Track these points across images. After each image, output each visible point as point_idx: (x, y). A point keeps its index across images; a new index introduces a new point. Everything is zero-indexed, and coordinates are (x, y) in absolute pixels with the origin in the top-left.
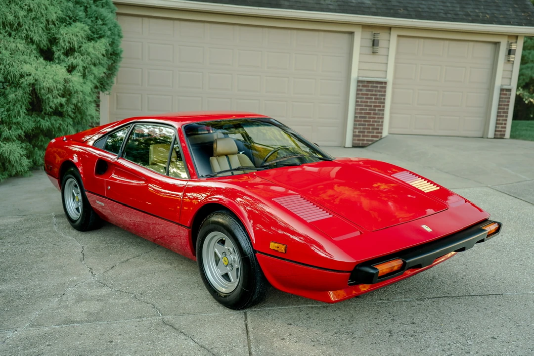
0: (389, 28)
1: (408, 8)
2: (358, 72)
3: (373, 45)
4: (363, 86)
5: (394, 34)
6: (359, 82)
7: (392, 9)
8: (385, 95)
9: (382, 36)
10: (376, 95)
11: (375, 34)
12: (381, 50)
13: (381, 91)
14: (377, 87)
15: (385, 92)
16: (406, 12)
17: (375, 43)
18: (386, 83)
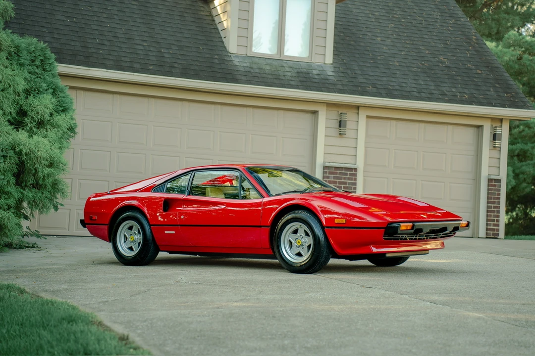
0: (358, 107)
1: (378, 86)
2: (324, 156)
3: (340, 126)
4: (330, 173)
5: (363, 114)
6: (325, 168)
7: (359, 86)
8: (355, 184)
9: (350, 116)
10: (345, 183)
11: (341, 113)
12: (349, 133)
13: (351, 179)
14: (346, 174)
15: (355, 179)
16: (375, 90)
17: (341, 124)
18: (356, 170)
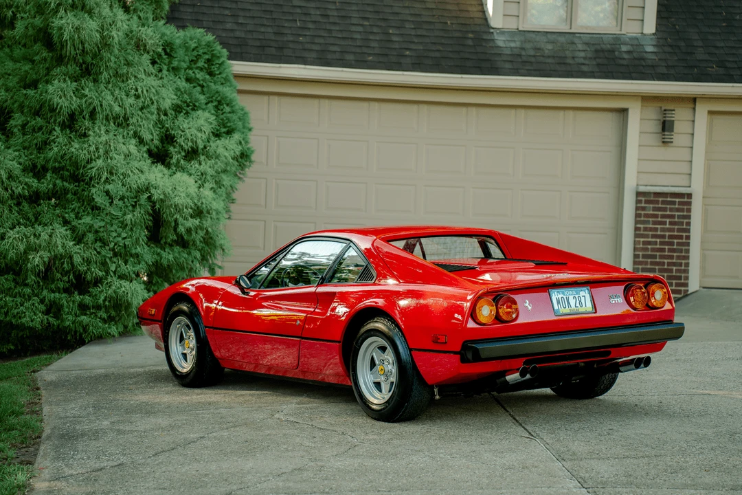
0: (693, 100)
1: (728, 65)
2: (638, 177)
3: (664, 129)
4: (646, 202)
5: (702, 110)
6: (639, 194)
7: (695, 67)
8: (689, 217)
9: (680, 116)
10: (673, 217)
11: (665, 110)
12: (679, 137)
13: (682, 210)
14: (674, 203)
15: (689, 210)
16: (721, 71)
17: (666, 127)
18: (690, 196)
